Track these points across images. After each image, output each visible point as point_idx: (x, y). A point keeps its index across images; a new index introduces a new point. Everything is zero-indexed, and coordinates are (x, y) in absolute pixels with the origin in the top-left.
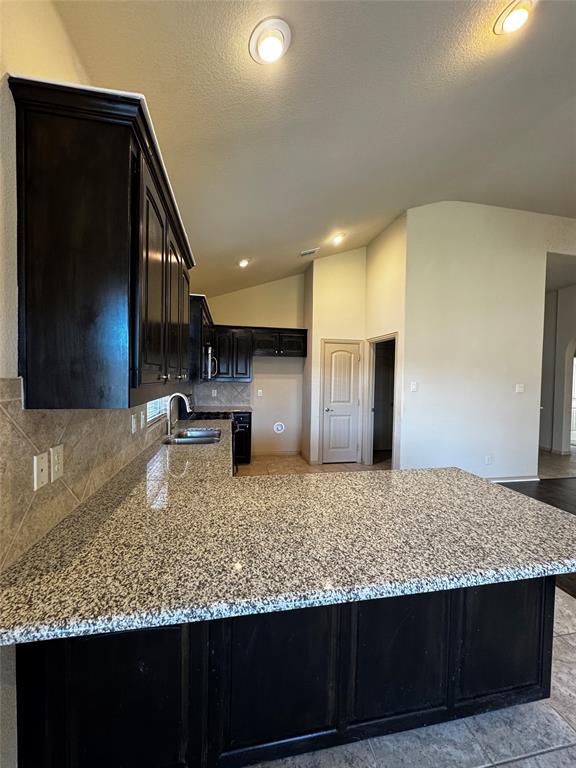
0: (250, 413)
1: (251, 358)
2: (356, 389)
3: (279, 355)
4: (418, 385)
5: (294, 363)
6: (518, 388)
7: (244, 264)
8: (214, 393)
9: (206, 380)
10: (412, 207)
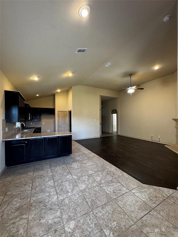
0: (41, 128)
1: (41, 115)
2: (66, 121)
3: (48, 114)
4: (75, 120)
5: (52, 116)
6: (95, 120)
7: (37, 95)
8: (31, 124)
9: (29, 120)
10: (73, 86)
